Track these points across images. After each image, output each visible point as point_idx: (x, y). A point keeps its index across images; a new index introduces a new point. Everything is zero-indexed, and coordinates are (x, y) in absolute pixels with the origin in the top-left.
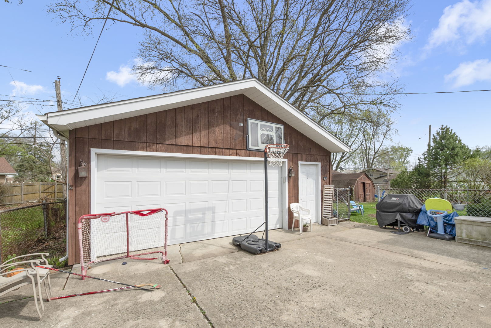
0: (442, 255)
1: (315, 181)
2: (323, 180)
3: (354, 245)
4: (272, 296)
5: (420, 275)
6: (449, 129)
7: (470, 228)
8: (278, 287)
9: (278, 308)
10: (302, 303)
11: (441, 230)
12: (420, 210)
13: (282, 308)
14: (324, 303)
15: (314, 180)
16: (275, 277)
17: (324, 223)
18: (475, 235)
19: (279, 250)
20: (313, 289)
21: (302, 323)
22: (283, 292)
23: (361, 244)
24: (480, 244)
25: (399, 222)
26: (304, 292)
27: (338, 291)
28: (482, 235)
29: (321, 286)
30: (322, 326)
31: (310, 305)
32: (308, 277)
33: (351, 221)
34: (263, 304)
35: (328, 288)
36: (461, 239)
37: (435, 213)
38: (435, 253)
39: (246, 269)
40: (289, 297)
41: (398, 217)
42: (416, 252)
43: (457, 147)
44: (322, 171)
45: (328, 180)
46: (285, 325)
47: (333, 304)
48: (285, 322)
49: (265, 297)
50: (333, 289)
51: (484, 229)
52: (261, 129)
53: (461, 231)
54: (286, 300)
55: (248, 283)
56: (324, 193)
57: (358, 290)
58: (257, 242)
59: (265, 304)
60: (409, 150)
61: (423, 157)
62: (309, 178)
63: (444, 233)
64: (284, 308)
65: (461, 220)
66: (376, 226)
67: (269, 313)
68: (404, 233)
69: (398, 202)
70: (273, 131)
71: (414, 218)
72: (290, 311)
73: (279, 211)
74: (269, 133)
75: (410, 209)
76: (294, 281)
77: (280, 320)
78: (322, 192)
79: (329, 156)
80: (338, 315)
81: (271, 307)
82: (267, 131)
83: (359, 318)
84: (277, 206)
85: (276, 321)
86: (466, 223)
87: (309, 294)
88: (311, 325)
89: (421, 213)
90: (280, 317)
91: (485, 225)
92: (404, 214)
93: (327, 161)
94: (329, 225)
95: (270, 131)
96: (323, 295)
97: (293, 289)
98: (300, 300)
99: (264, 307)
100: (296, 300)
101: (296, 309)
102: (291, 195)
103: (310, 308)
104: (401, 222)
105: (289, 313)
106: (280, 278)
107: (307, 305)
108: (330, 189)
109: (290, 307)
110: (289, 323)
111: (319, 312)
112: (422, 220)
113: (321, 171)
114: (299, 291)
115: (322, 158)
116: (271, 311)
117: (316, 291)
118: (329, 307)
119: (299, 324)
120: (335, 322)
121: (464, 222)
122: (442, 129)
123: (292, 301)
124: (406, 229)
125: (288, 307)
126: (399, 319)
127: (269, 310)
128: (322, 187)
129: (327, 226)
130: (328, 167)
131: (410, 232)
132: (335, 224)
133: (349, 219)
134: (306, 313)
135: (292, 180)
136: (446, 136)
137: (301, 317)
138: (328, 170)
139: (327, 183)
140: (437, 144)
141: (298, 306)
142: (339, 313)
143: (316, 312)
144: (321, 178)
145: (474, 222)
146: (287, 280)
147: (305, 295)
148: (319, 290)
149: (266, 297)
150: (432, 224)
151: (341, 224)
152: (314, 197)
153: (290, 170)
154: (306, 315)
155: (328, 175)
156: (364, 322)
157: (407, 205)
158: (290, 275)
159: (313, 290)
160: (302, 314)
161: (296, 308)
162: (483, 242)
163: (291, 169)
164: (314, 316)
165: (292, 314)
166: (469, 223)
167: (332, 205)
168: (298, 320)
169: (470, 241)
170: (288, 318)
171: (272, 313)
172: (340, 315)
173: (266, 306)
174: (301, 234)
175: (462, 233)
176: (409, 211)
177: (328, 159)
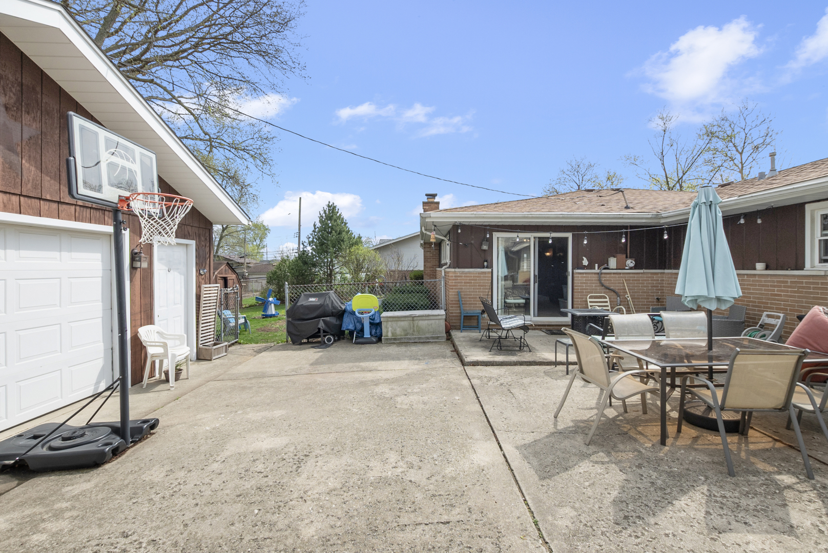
0: (386, 360)
1: (183, 277)
2: (199, 274)
3: (288, 379)
4: (245, 517)
5: (392, 389)
6: (335, 207)
7: (394, 324)
8: (239, 496)
9: (280, 525)
10: (309, 493)
11: (367, 334)
12: (344, 311)
13: (286, 522)
14: (337, 474)
15: (181, 274)
16: (210, 484)
17: (202, 356)
18: (399, 331)
19: (154, 434)
20: (302, 464)
21: (342, 519)
22: (259, 499)
23: (293, 373)
24: (403, 341)
25: (322, 331)
26: (293, 477)
27: (337, 448)
28: (405, 330)
29: (307, 454)
30: (368, 503)
31: (322, 488)
32: (272, 452)
33: (240, 344)
34: (244, 542)
35: (318, 452)
36: (387, 339)
37: (362, 313)
38: (379, 360)
39: (111, 506)
40: (279, 499)
41: (321, 325)
42: (363, 364)
43: (344, 231)
44: (198, 256)
45: (207, 275)
46: (323, 541)
47: (349, 468)
48: (316, 537)
49: (233, 528)
50: (328, 449)
51: (405, 324)
52: (107, 149)
53: (388, 330)
54: (280, 507)
55: (159, 527)
56: (202, 299)
57: (356, 435)
58: (82, 435)
59: (247, 538)
60: (267, 229)
61: (307, 241)
62: (172, 271)
63: (369, 336)
64: (291, 520)
65: (387, 317)
66: (283, 343)
67: (274, 545)
68: (329, 346)
69: (318, 303)
70: (135, 161)
71: (338, 323)
72: (305, 516)
73: (105, 350)
74: (128, 165)
75: (333, 311)
76: (258, 470)
77: (306, 540)
78: (198, 297)
79: (210, 230)
80: (370, 477)
81: (267, 535)
82: (122, 157)
83: (392, 466)
84: (101, 338)
85: (300, 547)
86: (391, 319)
87: (304, 476)
88: (355, 513)
89: (345, 315)
90: (301, 537)
91: (407, 319)
92: (328, 319)
93: (206, 239)
94: (214, 358)
95: (128, 160)
96: (324, 464)
97: (271, 483)
98: (302, 492)
99: (254, 544)
100: (295, 495)
101: (310, 509)
102: (137, 309)
103: (328, 493)
104: (324, 332)
105: (306, 521)
106: (225, 479)
107: (320, 492)
108: (212, 291)
109: (297, 512)
110: (323, 534)
111: (344, 489)
112: (348, 324)
113: (196, 257)
114: (285, 481)
115: (197, 232)
116: (276, 540)
117: (309, 464)
118: (349, 475)
119: (339, 524)
120: (376, 488)
121: (389, 319)
122: (329, 206)
123: (291, 500)
124: (329, 340)
125: (295, 513)
126: (424, 444)
127: (268, 540)
128: (199, 287)
129: (211, 360)
130: (208, 249)
131: (335, 341)
132: (223, 355)
133: (236, 342)
134: (332, 503)
135: (138, 274)
136: (332, 216)
137: (331, 513)
138: (208, 256)
139: (205, 281)
140: (323, 225)
141: (309, 502)
142: (368, 475)
143: (342, 493)
144: (197, 271)
145: (398, 317)
146: (242, 475)
147: (301, 480)
148: (311, 462)
149: (237, 525)
150: (359, 326)
151: (231, 352)
152: (181, 308)
153: (136, 253)
154: (334, 506)
155: (208, 266)
156: (402, 467)
157: (330, 306)
158: (237, 465)
159: (303, 467)
160: (327, 508)
161: (309, 507)
162: (405, 338)
163: (136, 251)
164: (346, 500)
165: (313, 518)
166: (394, 319)
167: (214, 321)
168: (332, 521)
169: (395, 339)
170: (314, 529)
171: (278, 542)
172: (372, 476)
173: (255, 540)
174: (172, 387)
175: (387, 332)
176: (332, 315)
177: (207, 235)
